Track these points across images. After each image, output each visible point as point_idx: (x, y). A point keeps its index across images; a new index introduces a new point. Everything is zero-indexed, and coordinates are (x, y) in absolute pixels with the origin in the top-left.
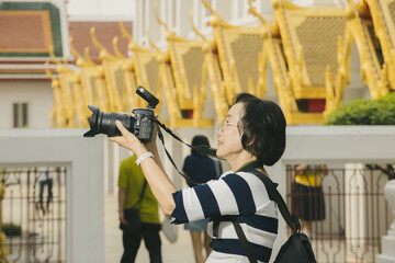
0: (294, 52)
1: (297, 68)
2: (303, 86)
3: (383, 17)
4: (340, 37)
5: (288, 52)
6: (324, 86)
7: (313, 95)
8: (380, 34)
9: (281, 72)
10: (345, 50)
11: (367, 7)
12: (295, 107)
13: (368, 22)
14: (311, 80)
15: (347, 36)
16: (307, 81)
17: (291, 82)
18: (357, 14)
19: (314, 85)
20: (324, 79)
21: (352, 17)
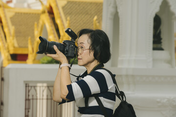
0: (9, 30)
1: (11, 38)
2: (14, 47)
3: (60, 13)
4: (36, 23)
5: (6, 30)
6: (27, 47)
7: (20, 52)
8: (58, 21)
9: (2, 40)
10: (39, 29)
11: (51, 8)
12: (10, 58)
13: (52, 16)
14: (18, 44)
15: (41, 22)
16: (16, 45)
17: (8, 45)
18: (46, 11)
19: (20, 47)
20: (27, 44)
21: (44, 12)
